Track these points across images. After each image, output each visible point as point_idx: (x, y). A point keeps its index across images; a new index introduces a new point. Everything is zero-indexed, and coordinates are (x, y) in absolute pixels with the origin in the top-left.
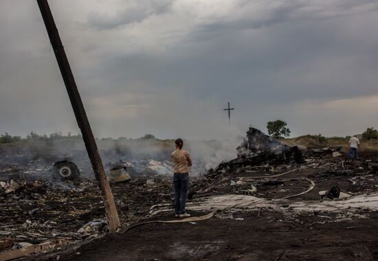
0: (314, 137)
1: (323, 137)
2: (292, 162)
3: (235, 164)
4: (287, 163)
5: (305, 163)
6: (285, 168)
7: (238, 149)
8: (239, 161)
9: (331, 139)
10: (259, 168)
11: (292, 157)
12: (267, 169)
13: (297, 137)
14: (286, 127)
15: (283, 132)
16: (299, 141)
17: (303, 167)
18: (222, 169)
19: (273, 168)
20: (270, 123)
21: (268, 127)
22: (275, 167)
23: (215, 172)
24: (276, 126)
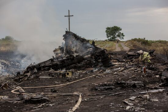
1: (147, 41)
7: (55, 51)
8: (47, 64)
9: (156, 42)
10: (56, 73)
12: (64, 75)
14: (121, 32)
15: (119, 36)
18: (28, 72)
19: (70, 74)
20: (108, 28)
21: (107, 31)
22: (73, 73)
23: (22, 75)
24: (113, 31)
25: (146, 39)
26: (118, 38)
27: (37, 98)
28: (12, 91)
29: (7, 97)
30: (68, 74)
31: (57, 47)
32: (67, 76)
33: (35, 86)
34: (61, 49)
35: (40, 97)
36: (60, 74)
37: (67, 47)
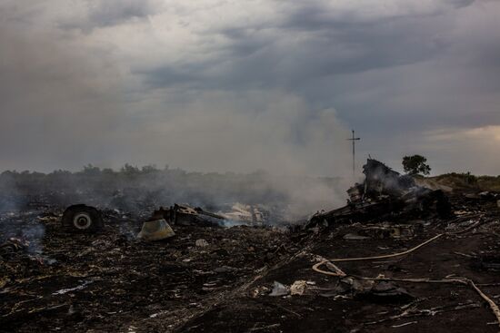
0: (461, 176)
1: (473, 176)
2: (433, 215)
3: (338, 217)
4: (425, 218)
5: (453, 218)
6: (421, 226)
7: (349, 191)
8: (344, 213)
9: (480, 178)
10: (372, 230)
11: (433, 207)
12: (387, 233)
13: (438, 175)
14: (426, 163)
15: (422, 169)
16: (441, 181)
17: (451, 226)
18: (314, 226)
19: (397, 232)
20: (406, 158)
21: (404, 163)
22: (401, 229)
23: (303, 231)
24: (414, 162)
25: (471, 174)
26: (421, 173)
27: (384, 291)
28: (315, 267)
29: (312, 283)
30: (393, 232)
31: (353, 186)
32: (392, 235)
33: (349, 257)
34: (360, 187)
35: (390, 287)
36: (380, 231)
37: (369, 184)
